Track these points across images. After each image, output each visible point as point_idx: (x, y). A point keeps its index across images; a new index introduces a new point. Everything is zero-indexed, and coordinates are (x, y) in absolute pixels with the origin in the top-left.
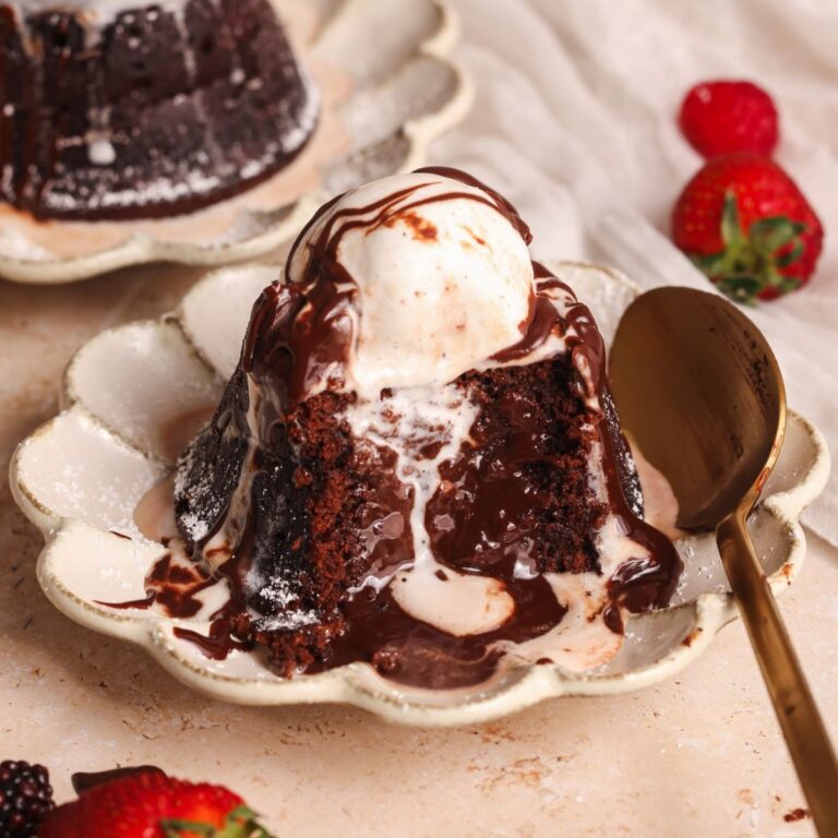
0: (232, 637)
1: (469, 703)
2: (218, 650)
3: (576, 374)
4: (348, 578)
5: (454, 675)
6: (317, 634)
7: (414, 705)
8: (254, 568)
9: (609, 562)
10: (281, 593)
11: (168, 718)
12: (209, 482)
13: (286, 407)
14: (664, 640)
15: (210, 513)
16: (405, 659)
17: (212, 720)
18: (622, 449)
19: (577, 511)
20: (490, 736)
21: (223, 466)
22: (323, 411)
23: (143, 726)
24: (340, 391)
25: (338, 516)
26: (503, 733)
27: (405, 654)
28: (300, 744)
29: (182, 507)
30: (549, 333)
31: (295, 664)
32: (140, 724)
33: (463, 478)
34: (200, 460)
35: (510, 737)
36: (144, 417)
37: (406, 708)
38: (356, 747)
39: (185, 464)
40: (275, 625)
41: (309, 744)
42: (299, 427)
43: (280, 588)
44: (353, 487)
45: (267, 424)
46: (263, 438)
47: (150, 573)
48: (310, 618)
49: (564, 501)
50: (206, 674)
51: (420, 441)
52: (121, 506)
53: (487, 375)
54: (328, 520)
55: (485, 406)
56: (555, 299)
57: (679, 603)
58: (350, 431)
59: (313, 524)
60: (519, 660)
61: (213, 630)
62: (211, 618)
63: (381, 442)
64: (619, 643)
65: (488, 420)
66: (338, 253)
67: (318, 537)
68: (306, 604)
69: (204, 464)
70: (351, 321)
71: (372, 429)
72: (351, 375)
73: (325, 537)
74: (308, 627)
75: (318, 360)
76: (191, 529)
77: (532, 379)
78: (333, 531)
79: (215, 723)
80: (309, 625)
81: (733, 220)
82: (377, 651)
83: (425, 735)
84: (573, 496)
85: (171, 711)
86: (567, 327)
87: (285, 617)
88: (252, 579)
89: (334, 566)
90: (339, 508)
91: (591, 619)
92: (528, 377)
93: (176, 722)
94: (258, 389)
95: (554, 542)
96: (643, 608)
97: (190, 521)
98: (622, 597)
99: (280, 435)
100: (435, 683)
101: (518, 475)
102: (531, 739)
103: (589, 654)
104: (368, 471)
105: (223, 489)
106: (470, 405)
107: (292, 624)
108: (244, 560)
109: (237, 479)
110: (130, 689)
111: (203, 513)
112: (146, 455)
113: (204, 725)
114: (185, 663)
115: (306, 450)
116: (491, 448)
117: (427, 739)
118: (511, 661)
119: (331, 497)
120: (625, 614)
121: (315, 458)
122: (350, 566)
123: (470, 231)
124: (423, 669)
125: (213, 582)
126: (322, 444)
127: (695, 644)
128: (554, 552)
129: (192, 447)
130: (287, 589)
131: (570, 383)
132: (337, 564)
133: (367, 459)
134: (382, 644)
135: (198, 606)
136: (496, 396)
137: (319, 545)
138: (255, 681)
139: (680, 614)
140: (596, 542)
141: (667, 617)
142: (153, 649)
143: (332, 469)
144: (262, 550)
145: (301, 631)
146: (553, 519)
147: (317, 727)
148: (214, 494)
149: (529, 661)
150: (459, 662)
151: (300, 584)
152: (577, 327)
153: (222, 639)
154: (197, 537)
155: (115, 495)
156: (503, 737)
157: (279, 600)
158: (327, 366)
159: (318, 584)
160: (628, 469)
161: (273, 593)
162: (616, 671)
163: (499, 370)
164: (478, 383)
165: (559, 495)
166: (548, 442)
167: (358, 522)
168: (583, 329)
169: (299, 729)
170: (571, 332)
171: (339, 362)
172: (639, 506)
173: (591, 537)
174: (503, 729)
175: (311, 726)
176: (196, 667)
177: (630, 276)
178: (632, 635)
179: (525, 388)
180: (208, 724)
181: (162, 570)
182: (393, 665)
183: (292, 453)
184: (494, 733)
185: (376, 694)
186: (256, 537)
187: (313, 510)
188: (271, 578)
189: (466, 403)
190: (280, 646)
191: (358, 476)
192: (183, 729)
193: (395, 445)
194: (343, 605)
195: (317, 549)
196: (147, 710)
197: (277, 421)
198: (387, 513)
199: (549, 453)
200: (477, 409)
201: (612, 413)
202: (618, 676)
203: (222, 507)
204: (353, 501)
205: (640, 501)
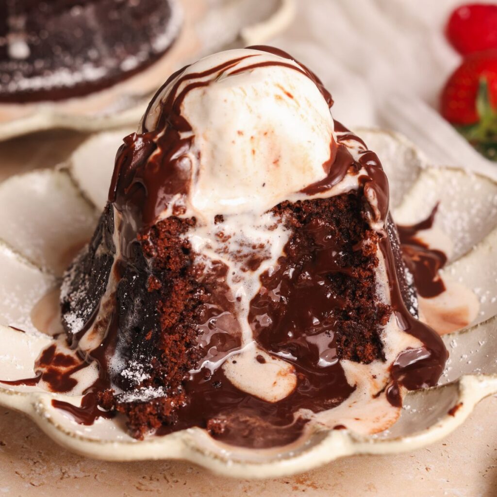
0: (99, 407)
1: (280, 460)
2: (87, 418)
3: (366, 205)
4: (189, 362)
5: (270, 437)
6: (164, 404)
7: (237, 461)
8: (117, 354)
9: (391, 351)
10: (137, 374)
11: (50, 469)
12: (85, 289)
13: (141, 229)
14: (433, 411)
15: (85, 312)
16: (232, 425)
17: (84, 472)
18: (402, 265)
19: (367, 311)
20: (299, 485)
21: (95, 276)
22: (169, 232)
23: (31, 476)
24: (182, 216)
25: (182, 314)
26: (309, 482)
27: (233, 421)
28: (151, 491)
29: (66, 308)
30: (346, 173)
31: (146, 428)
32: (28, 474)
33: (279, 286)
34: (80, 272)
35: (314, 486)
36: (41, 242)
37: (230, 463)
38: (194, 493)
39: (69, 276)
40: (132, 398)
41: (158, 491)
42: (151, 244)
43: (136, 370)
44: (192, 292)
45: (127, 242)
46: (124, 254)
47: (39, 359)
48: (159, 393)
49: (357, 303)
50: (74, 436)
51: (246, 256)
52: (20, 308)
53: (298, 205)
54: (173, 318)
55: (296, 230)
56: (351, 148)
57: (445, 383)
58: (190, 248)
59: (162, 320)
60: (320, 426)
61: (84, 402)
62: (84, 393)
63: (215, 257)
64: (398, 414)
65: (298, 241)
66: (181, 108)
67: (166, 330)
68: (156, 382)
69: (82, 275)
70: (191, 161)
71: (209, 247)
72: (191, 204)
73: (171, 330)
74: (158, 399)
75: (166, 192)
76: (71, 325)
77: (332, 209)
78: (178, 325)
79: (87, 474)
80: (158, 398)
81: (486, 100)
82: (210, 418)
83: (248, 484)
84: (364, 300)
85: (53, 464)
86: (360, 169)
87: (140, 392)
88: (115, 363)
89: (177, 353)
90: (182, 308)
91: (376, 396)
92: (329, 207)
93: (57, 473)
94: (120, 216)
95: (349, 335)
96: (418, 386)
97: (70, 318)
98: (401, 378)
99: (137, 250)
100: (255, 443)
101: (322, 283)
102: (331, 487)
103: (374, 422)
104: (204, 280)
105: (94, 294)
106: (285, 229)
107: (145, 397)
108: (110, 348)
109: (105, 286)
110: (23, 447)
111: (80, 312)
112: (41, 270)
113: (77, 475)
114: (59, 428)
115: (157, 262)
116: (301, 262)
117: (250, 487)
118: (314, 427)
119: (176, 299)
120: (404, 391)
121: (163, 269)
122: (191, 353)
123: (282, 88)
124: (246, 433)
125: (86, 365)
126: (169, 258)
127: (458, 414)
128: (350, 343)
129: (75, 263)
130: (142, 370)
131: (362, 212)
132: (180, 351)
133: (203, 269)
134: (215, 413)
135: (74, 383)
136: (304, 222)
137: (166, 336)
138: (112, 442)
139: (446, 391)
140: (381, 336)
141: (436, 393)
142: (35, 417)
143: (176, 278)
144: (123, 340)
145: (151, 403)
146: (348, 318)
147: (165, 478)
148: (89, 298)
149: (329, 427)
150: (274, 427)
151: (152, 367)
152: (368, 169)
153: (91, 410)
154: (75, 330)
155: (16, 299)
156: (308, 486)
157: (135, 379)
158: (172, 197)
159: (165, 366)
160: (407, 281)
161: (131, 373)
162: (396, 436)
163: (307, 201)
164: (291, 212)
165: (354, 298)
166: (345, 258)
167: (197, 319)
168: (372, 170)
169: (151, 479)
170: (363, 172)
171: (182, 194)
172: (415, 309)
173: (378, 331)
174: (309, 479)
175: (160, 476)
176: (67, 430)
177: (409, 138)
178: (409, 407)
179: (327, 216)
180: (82, 475)
181: (48, 356)
182: (223, 430)
183: (146, 265)
184: (302, 483)
185: (207, 453)
186: (119, 330)
187: (161, 309)
188: (130, 362)
189: (280, 227)
190: (136, 414)
191: (196, 283)
192: (62, 479)
193: (226, 260)
194: (185, 383)
195: (165, 340)
196: (35, 463)
197: (135, 240)
198: (219, 312)
199: (346, 266)
200: (290, 232)
201: (394, 237)
202: (397, 439)
203: (94, 307)
204: (193, 303)
205: (415, 305)
